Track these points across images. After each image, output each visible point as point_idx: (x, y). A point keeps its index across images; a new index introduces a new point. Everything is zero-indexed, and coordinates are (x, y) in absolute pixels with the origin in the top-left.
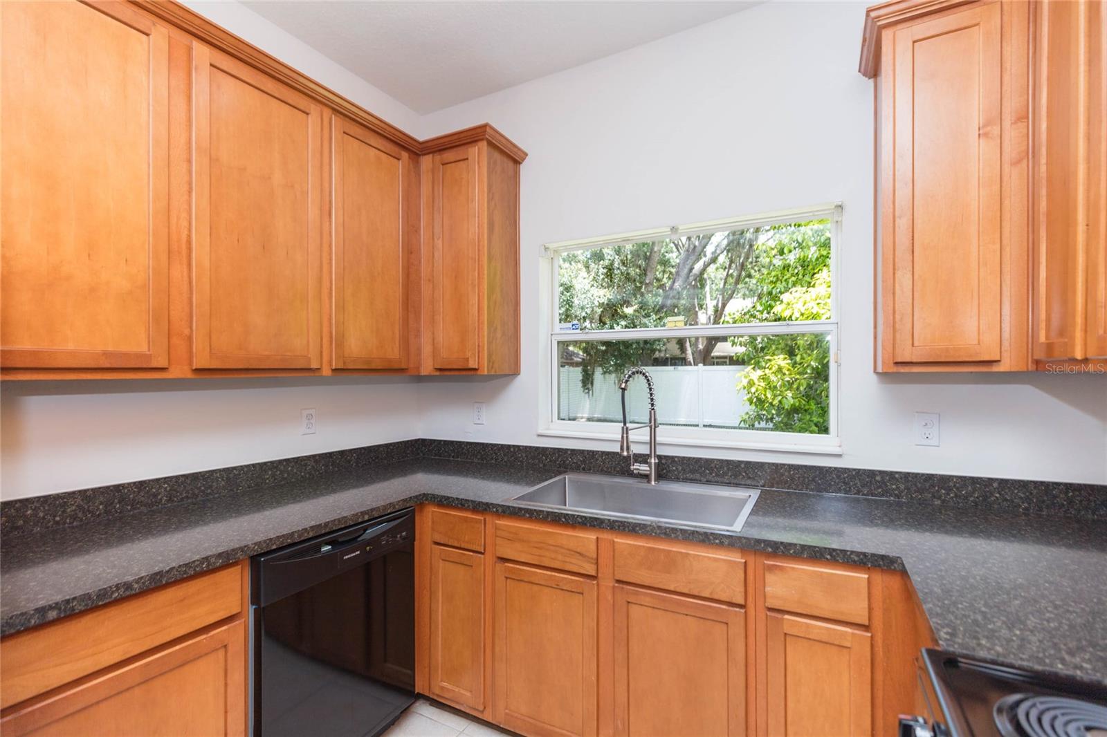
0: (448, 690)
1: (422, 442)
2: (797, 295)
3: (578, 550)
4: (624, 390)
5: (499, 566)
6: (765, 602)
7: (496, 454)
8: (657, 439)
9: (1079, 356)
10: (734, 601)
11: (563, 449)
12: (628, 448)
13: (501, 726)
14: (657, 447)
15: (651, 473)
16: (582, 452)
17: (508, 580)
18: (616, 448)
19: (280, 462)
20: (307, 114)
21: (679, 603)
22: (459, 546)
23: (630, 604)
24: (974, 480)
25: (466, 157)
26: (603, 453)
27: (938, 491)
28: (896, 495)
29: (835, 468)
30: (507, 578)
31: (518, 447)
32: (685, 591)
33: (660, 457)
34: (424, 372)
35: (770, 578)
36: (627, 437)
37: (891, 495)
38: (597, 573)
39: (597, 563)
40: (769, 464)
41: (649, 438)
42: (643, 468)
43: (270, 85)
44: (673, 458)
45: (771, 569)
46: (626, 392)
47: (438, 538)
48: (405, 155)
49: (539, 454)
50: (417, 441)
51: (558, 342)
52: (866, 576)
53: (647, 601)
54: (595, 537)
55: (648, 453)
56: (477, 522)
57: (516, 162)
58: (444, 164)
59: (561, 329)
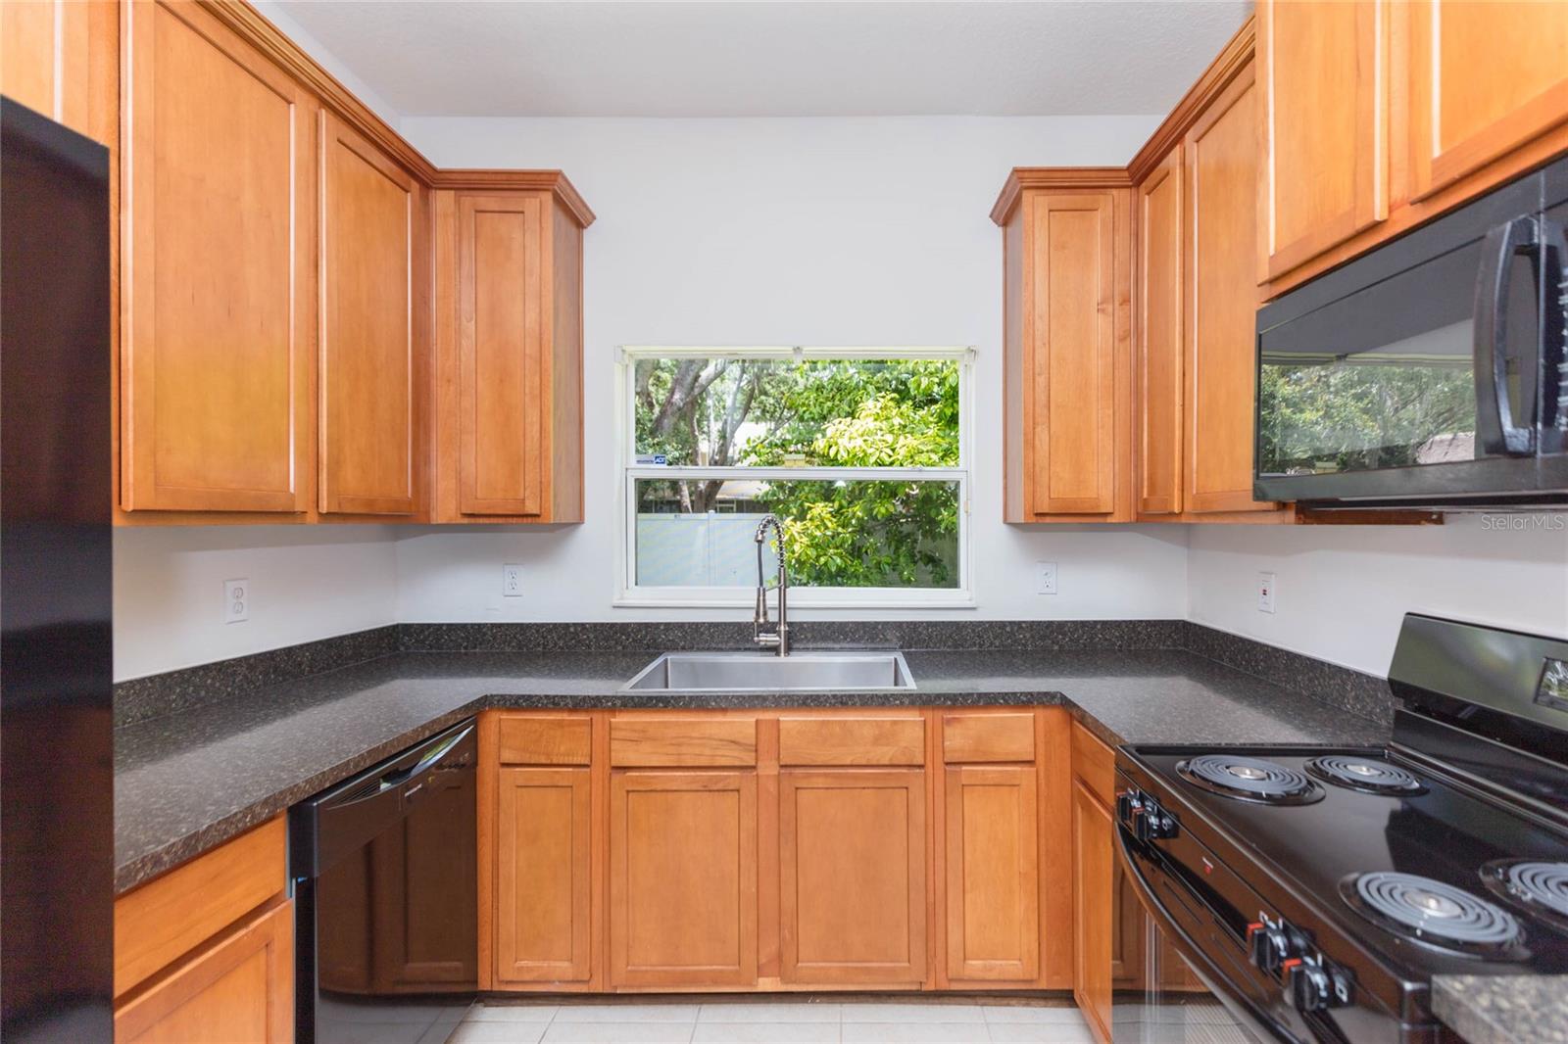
0: (530, 969)
1: (406, 629)
2: (842, 427)
3: (733, 738)
4: (760, 542)
5: (617, 778)
6: (944, 758)
7: (544, 638)
8: (788, 602)
9: (1177, 511)
10: (915, 763)
11: (652, 624)
12: (765, 614)
13: (618, 992)
14: (788, 612)
15: (780, 645)
16: (681, 625)
17: (631, 794)
19: (194, 670)
20: (289, 103)
21: (855, 777)
22: (549, 762)
23: (799, 791)
24: (1084, 624)
25: (520, 209)
26: (711, 625)
27: (1056, 637)
28: (1023, 644)
29: (971, 622)
30: (628, 792)
31: (583, 625)
32: (864, 762)
33: (790, 624)
35: (948, 731)
36: (764, 600)
37: (1019, 645)
38: (756, 763)
39: (756, 751)
40: (907, 622)
41: (777, 603)
42: (766, 639)
44: (801, 624)
45: (949, 722)
46: (763, 545)
47: (508, 756)
48: (415, 186)
49: (615, 634)
50: (396, 627)
51: (636, 480)
52: (1032, 715)
53: (820, 782)
54: (754, 720)
55: (777, 620)
56: (580, 723)
57: (580, 226)
58: (477, 211)
59: (639, 462)
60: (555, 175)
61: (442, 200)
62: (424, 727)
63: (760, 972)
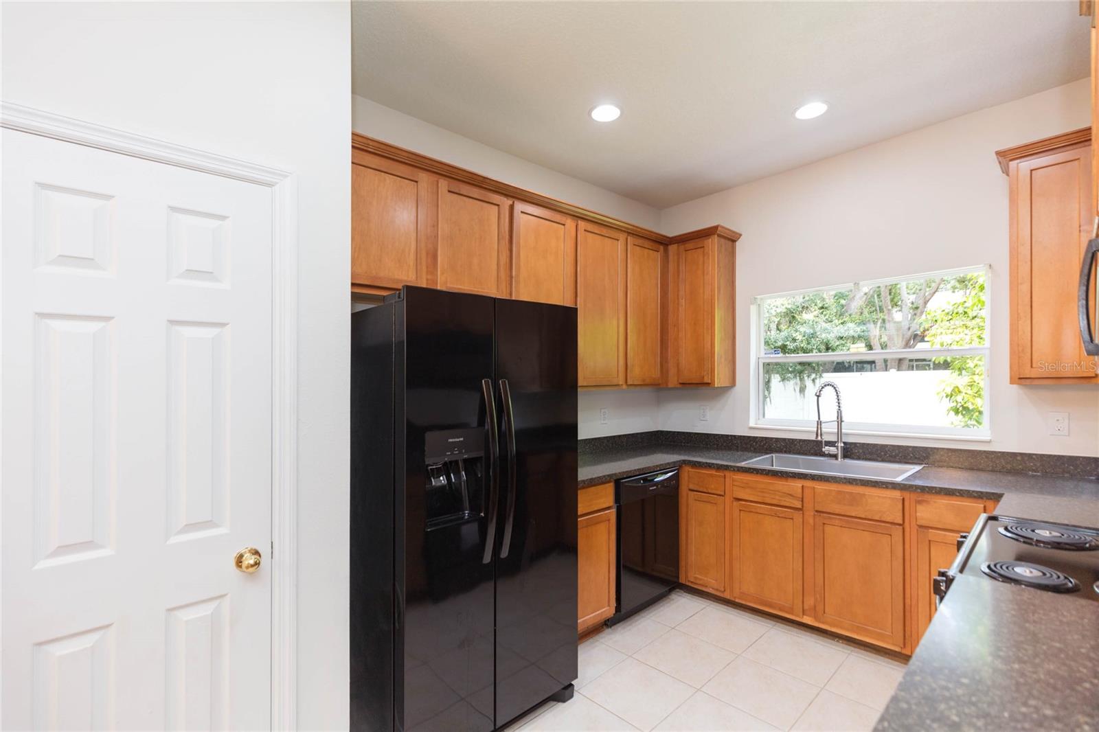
0: (700, 579)
1: (661, 432)
3: (790, 493)
4: (818, 396)
5: (735, 503)
6: (916, 521)
7: (717, 441)
8: (843, 431)
10: (896, 522)
11: (769, 438)
12: (821, 435)
13: (737, 601)
14: (843, 436)
15: (838, 454)
16: (784, 440)
17: (742, 512)
18: (813, 437)
20: (618, 240)
21: (858, 523)
22: (706, 491)
23: (826, 525)
24: (1096, 460)
25: (702, 246)
26: (800, 440)
27: (1067, 467)
29: (984, 451)
30: (740, 510)
31: (735, 436)
32: (863, 516)
33: (844, 443)
34: (670, 385)
35: (919, 507)
36: (821, 428)
37: (1030, 470)
38: (803, 506)
39: (802, 501)
40: (931, 448)
41: (836, 430)
42: (832, 450)
43: (605, 231)
44: (855, 444)
45: (919, 502)
46: (820, 398)
47: (692, 487)
48: (662, 248)
49: (750, 441)
50: (657, 432)
51: (764, 364)
52: (983, 505)
53: (837, 522)
54: (801, 485)
55: (836, 440)
56: (720, 476)
57: (734, 241)
58: (686, 251)
59: (766, 354)
60: (716, 228)
61: (673, 249)
62: (657, 466)
63: (804, 613)
